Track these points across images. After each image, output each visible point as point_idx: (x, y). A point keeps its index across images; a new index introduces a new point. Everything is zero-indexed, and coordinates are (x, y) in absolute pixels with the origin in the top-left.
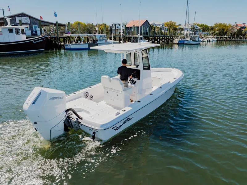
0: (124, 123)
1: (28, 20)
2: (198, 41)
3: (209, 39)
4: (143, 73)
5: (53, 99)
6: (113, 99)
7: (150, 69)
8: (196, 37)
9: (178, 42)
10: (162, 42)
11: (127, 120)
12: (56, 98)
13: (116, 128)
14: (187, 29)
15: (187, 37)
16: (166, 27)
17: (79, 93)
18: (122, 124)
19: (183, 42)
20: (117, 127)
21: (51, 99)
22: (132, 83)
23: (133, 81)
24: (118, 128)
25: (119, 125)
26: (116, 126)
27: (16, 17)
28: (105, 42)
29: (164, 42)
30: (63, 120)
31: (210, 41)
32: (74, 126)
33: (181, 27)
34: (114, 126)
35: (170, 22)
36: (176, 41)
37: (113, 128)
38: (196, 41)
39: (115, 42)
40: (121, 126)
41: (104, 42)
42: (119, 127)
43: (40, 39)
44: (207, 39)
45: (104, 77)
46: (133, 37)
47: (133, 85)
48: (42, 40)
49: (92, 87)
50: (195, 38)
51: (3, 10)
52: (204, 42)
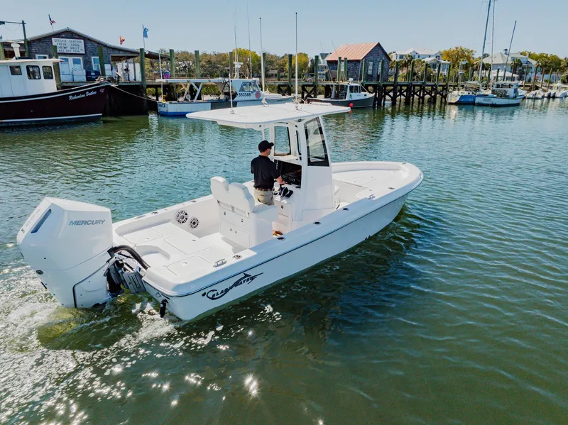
0: (236, 284)
1: (80, 46)
2: (515, 98)
3: (552, 92)
4: (307, 172)
5: (77, 223)
6: (233, 231)
7: (328, 166)
8: (510, 86)
9: (458, 99)
10: (419, 99)
11: (244, 278)
12: (85, 222)
13: (214, 295)
14: (498, 67)
15: (486, 87)
16: (447, 62)
17: (166, 211)
18: (231, 288)
19: (471, 100)
20: (215, 292)
21: (72, 223)
22: (284, 195)
23: (286, 190)
24: (218, 294)
25: (220, 288)
26: (213, 291)
27: (53, 39)
28: (255, 98)
29: (423, 98)
30: (102, 270)
31: (554, 97)
32: (130, 283)
33: (486, 61)
34: (206, 291)
35: (457, 48)
36: (454, 96)
37: (204, 295)
38: (507, 97)
39: (284, 97)
40: (227, 290)
41: (253, 97)
42: (222, 292)
43: (90, 91)
44: (550, 91)
45: (215, 180)
46: (337, 86)
47: (285, 201)
48: (95, 93)
49: (199, 200)
50: (506, 89)
51: (23, 23)
52: (537, 99)
